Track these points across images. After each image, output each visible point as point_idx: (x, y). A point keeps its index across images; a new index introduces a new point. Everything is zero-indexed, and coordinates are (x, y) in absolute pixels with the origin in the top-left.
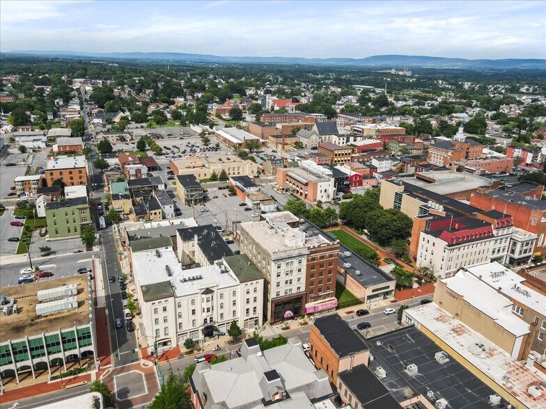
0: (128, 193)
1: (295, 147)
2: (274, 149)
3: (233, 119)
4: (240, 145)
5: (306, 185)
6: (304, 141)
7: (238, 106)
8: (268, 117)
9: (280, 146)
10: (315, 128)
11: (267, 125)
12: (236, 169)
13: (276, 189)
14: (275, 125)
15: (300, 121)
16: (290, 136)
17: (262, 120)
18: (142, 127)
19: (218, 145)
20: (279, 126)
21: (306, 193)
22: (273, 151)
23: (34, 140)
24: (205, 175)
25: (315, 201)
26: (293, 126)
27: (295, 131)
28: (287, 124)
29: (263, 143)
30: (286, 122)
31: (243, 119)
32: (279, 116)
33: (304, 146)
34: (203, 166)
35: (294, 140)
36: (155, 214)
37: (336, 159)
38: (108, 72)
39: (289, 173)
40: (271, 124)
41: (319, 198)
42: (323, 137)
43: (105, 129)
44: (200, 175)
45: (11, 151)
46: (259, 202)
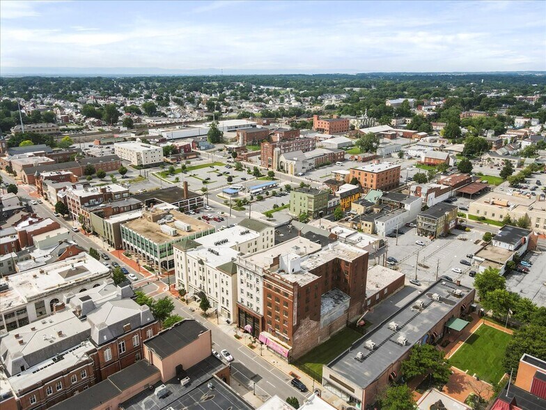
0: (375, 202)
24: (501, 217)
34: (508, 206)
36: (366, 225)
43: (510, 152)
44: (493, 215)
45: (393, 154)
46: (483, 260)
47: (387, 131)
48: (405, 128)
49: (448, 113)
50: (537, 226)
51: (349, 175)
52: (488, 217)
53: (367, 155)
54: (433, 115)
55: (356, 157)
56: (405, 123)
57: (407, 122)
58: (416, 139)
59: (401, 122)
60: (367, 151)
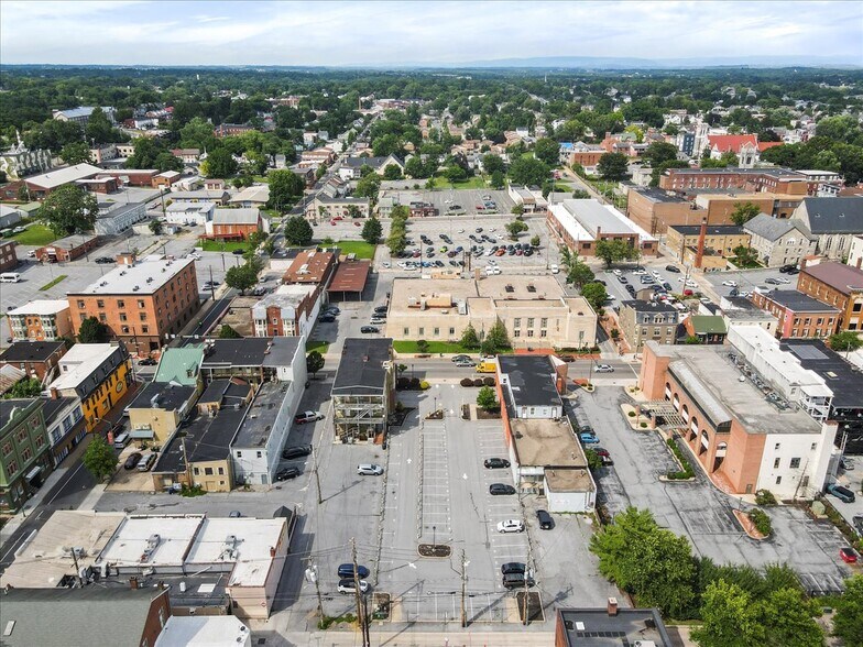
0: (193, 382)
1: (733, 261)
2: (675, 261)
3: (603, 178)
4: (586, 245)
5: (724, 428)
6: (762, 247)
7: (627, 149)
8: (679, 177)
9: (691, 256)
10: (801, 213)
11: (671, 199)
12: (537, 322)
13: (627, 408)
14: (693, 197)
15: (764, 189)
16: (725, 230)
17: (662, 184)
18: (417, 187)
19: (536, 242)
20: (702, 201)
21: (720, 453)
22: (669, 269)
23: (190, 210)
24: (452, 331)
25: (749, 490)
26: (737, 204)
27: (743, 217)
28: (726, 197)
29: (647, 245)
30: (723, 191)
31: (627, 179)
32: (707, 176)
33: (760, 259)
34: (454, 305)
35: (735, 241)
36: (209, 471)
37: (854, 321)
38: (435, 86)
39: (678, 367)
40: (681, 196)
41: (765, 482)
42: (823, 239)
43: (341, 191)
44: (437, 331)
45: (136, 229)
46: (540, 471)
47: (93, 177)
48: (124, 166)
49: (193, 132)
50: (517, 334)
51: (67, 312)
52: (429, 337)
53: (78, 240)
54: (165, 136)
55: (51, 251)
56: (118, 155)
57: (122, 153)
58: (163, 187)
59: (111, 154)
60: (71, 231)
